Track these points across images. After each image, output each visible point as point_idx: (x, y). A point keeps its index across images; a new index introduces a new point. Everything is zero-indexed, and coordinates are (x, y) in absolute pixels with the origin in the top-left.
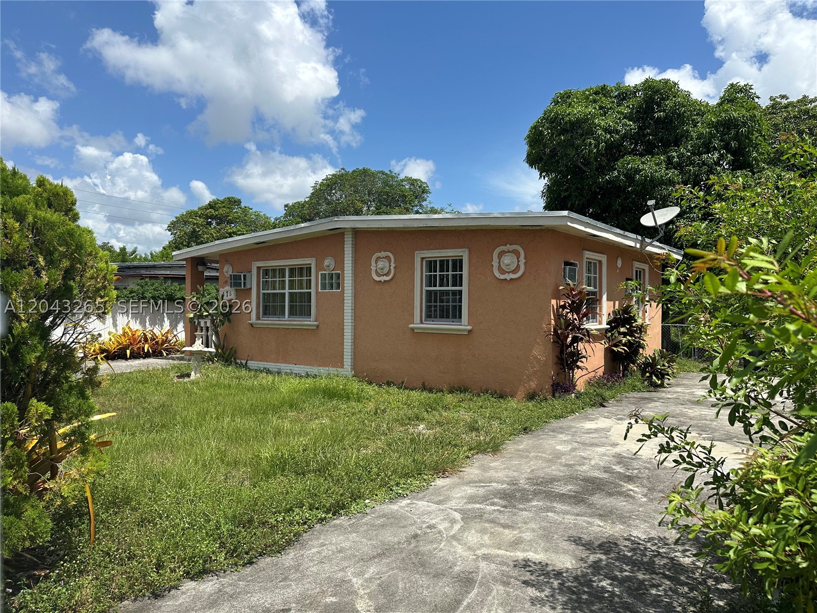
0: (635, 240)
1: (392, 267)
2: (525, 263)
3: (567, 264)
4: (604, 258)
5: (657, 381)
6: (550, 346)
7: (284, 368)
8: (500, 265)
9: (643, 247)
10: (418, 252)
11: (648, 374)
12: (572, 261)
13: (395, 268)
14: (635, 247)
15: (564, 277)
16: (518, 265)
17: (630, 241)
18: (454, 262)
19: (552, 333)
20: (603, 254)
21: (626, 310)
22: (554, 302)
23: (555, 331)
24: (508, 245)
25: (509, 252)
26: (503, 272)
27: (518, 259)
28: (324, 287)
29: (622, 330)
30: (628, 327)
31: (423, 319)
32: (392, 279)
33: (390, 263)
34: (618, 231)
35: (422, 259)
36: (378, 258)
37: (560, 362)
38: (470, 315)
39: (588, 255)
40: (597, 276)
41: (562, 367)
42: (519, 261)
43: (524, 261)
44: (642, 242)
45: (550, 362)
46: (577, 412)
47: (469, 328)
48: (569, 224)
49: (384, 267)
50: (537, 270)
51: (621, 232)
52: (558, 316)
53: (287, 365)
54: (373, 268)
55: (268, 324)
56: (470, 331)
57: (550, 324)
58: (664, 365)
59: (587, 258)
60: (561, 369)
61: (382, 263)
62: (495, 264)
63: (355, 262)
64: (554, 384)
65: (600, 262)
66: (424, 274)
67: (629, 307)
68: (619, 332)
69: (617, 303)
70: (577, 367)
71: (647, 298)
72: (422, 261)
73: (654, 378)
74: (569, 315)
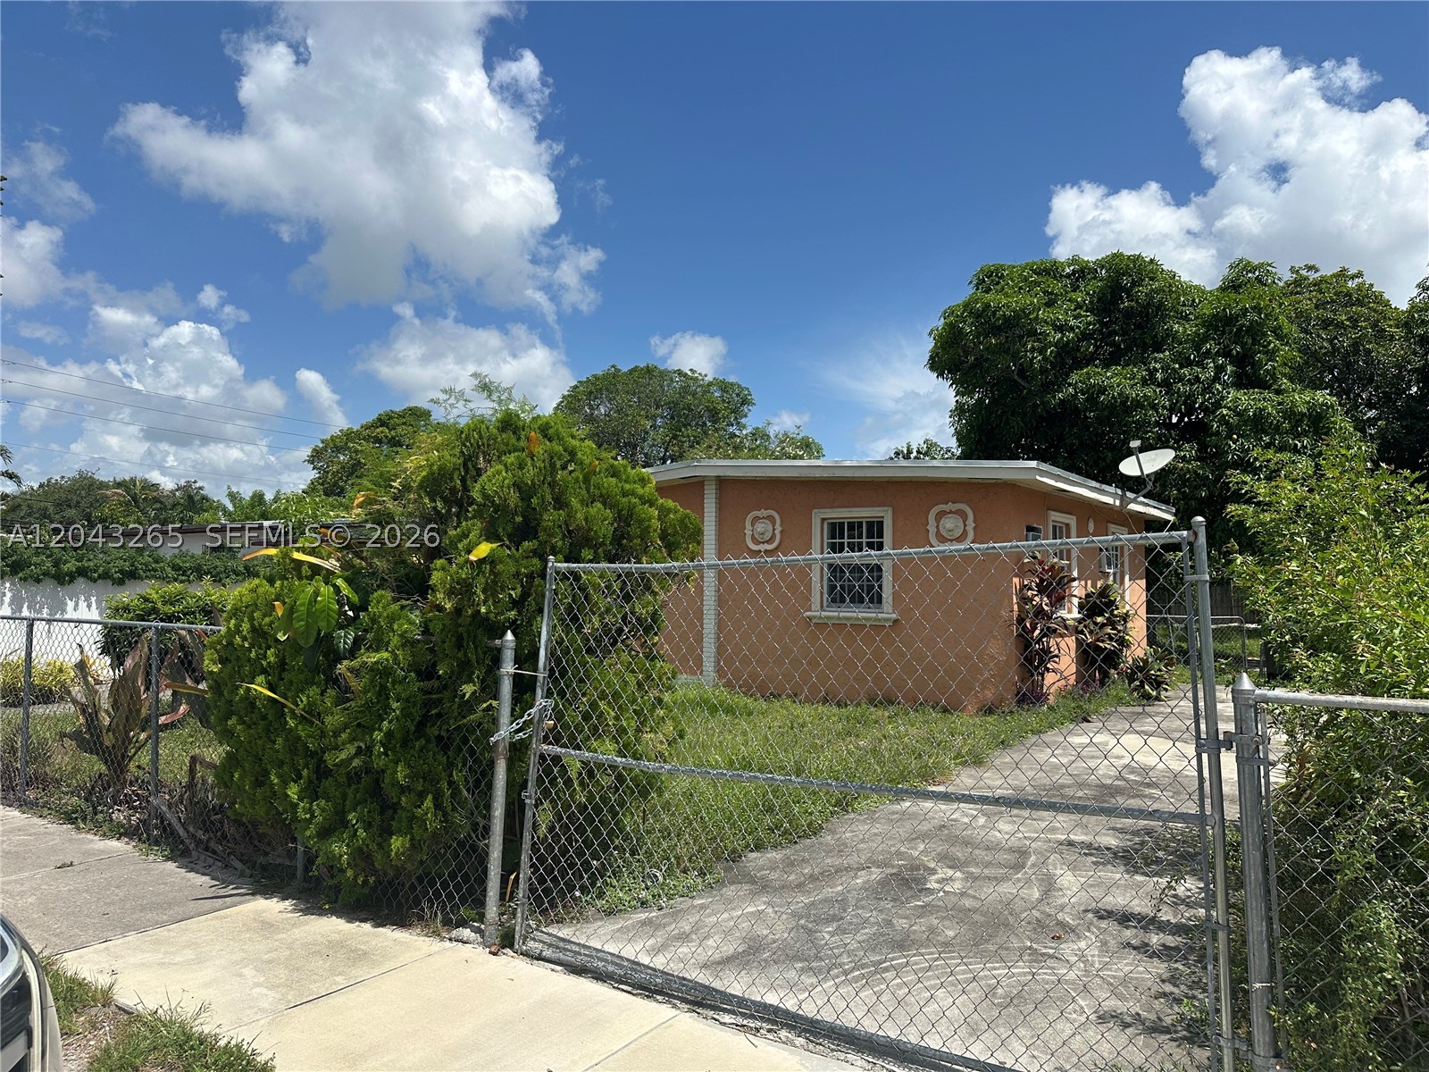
0: (1114, 495)
1: (777, 532)
2: (975, 528)
3: (1029, 529)
4: (1073, 521)
5: (1151, 692)
6: (1012, 641)
8: (938, 530)
9: (1124, 504)
10: (817, 510)
11: (1137, 683)
12: (1035, 525)
13: (782, 532)
14: (1114, 505)
16: (965, 531)
17: (1107, 497)
18: (870, 524)
19: (1015, 623)
20: (1070, 514)
21: (1104, 592)
22: (1016, 580)
23: (1021, 620)
24: (950, 503)
25: (951, 512)
26: (942, 539)
27: (964, 522)
29: (1099, 619)
30: (1108, 616)
31: (825, 604)
32: (776, 548)
33: (774, 526)
34: (1094, 484)
35: (823, 520)
36: (756, 519)
37: (1025, 664)
38: (895, 599)
39: (1055, 516)
42: (965, 525)
43: (973, 525)
44: (1122, 498)
45: (1013, 664)
46: (1056, 727)
47: (894, 616)
48: (1038, 478)
49: (766, 531)
50: (992, 537)
51: (1097, 485)
52: (1025, 600)
54: (748, 532)
56: (896, 621)
57: (1012, 611)
58: (1160, 670)
59: (1054, 521)
60: (1026, 674)
61: (762, 525)
62: (932, 528)
63: (720, 522)
64: (1018, 692)
65: (1067, 525)
66: (826, 541)
67: (1106, 588)
68: (1096, 624)
69: (1089, 582)
70: (1048, 670)
71: (1127, 577)
72: (822, 524)
73: (1147, 687)
74: (1037, 599)
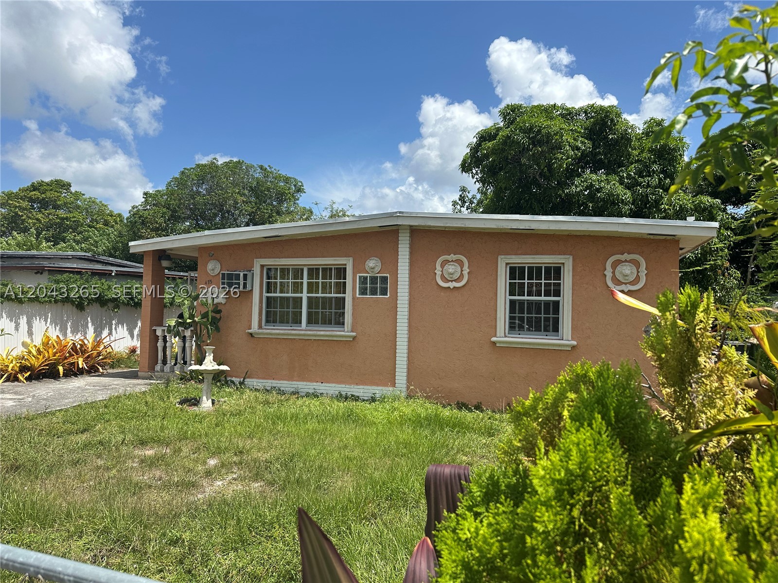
1: (465, 273)
2: (646, 274)
7: (303, 387)
8: (614, 275)
10: (503, 257)
13: (469, 273)
16: (638, 276)
18: (548, 269)
24: (626, 254)
25: (626, 261)
26: (617, 283)
28: (363, 291)
31: (507, 331)
32: (464, 286)
33: (462, 268)
35: (507, 264)
36: (446, 262)
38: (574, 328)
42: (638, 272)
43: (646, 272)
47: (575, 343)
49: (455, 272)
50: (661, 282)
53: (308, 383)
54: (438, 272)
55: (278, 334)
61: (453, 267)
62: (609, 273)
63: (412, 264)
66: (508, 281)
72: (506, 267)
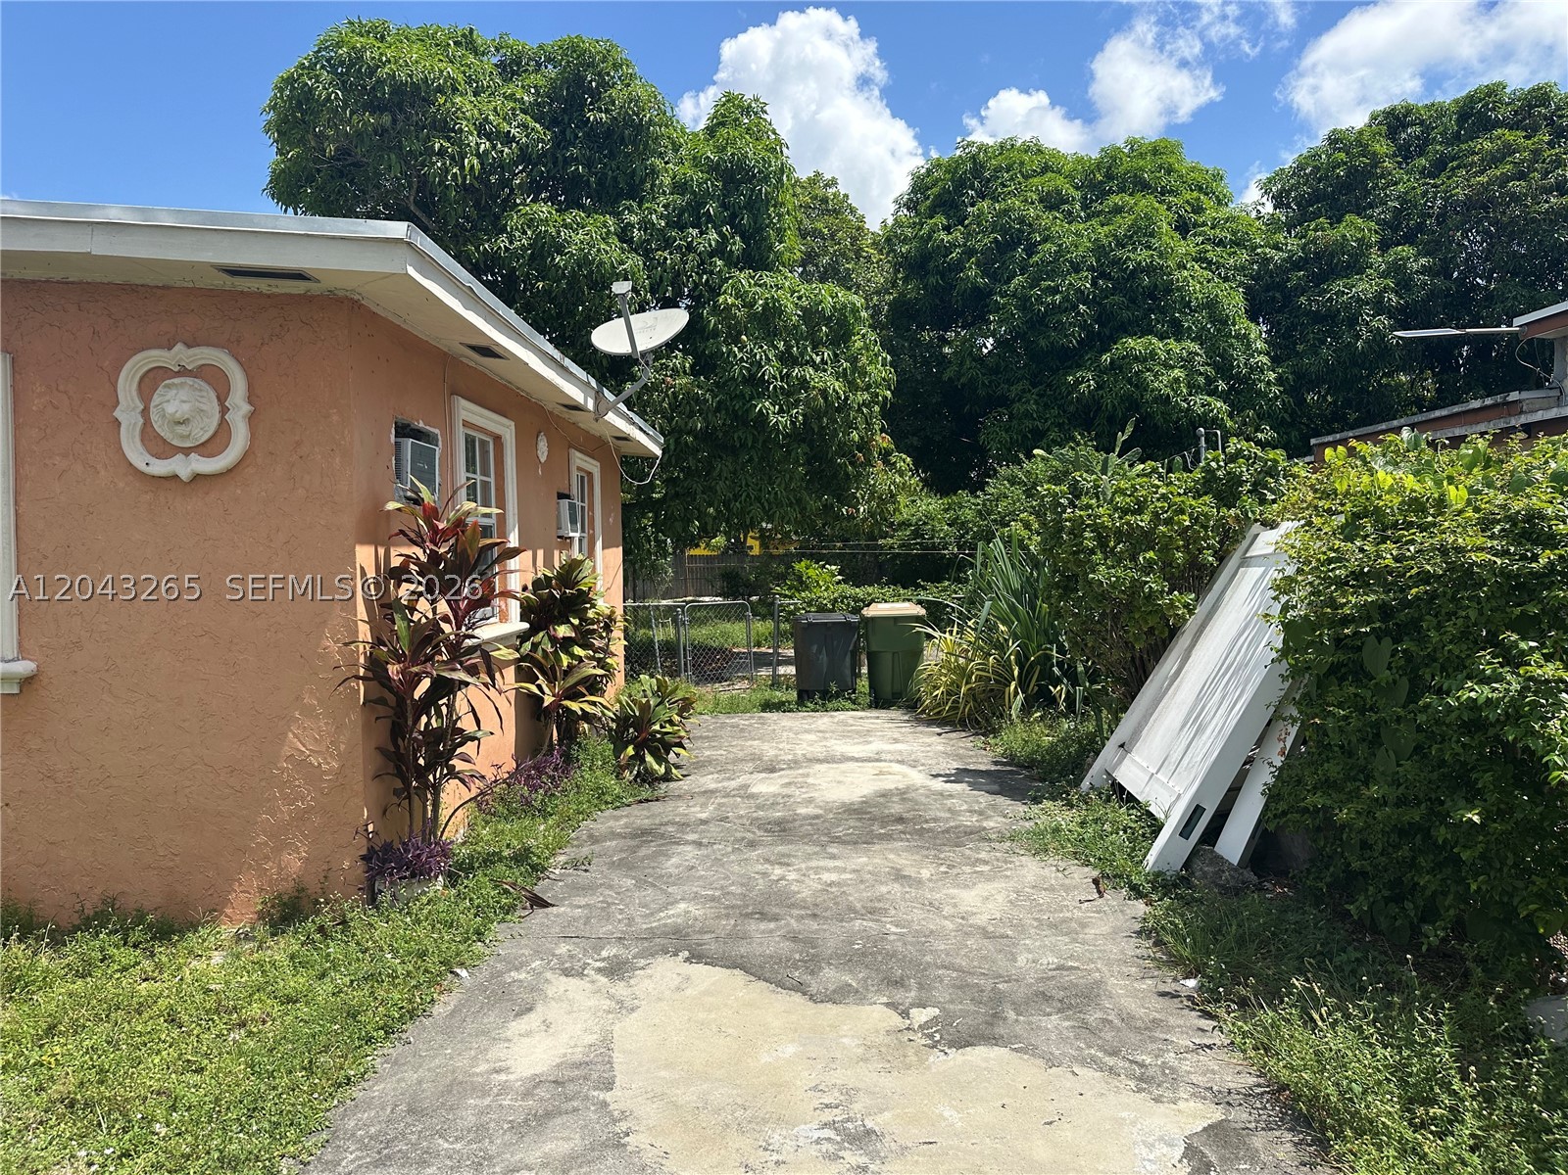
0: (585, 388)
2: (252, 418)
3: (404, 430)
4: (506, 429)
5: (656, 767)
6: (355, 718)
8: (147, 423)
9: (600, 411)
11: (630, 751)
12: (421, 425)
14: (583, 408)
15: (399, 474)
16: (223, 425)
17: (575, 387)
19: (362, 672)
20: (507, 415)
21: (568, 574)
22: (365, 556)
23: (376, 667)
24: (179, 347)
25: (183, 372)
26: (160, 448)
27: (222, 399)
29: (563, 631)
30: (576, 622)
34: (552, 351)
37: (391, 769)
39: (467, 411)
40: (492, 480)
41: (399, 784)
42: (224, 410)
43: (246, 408)
44: (597, 397)
45: (358, 777)
46: (462, 964)
47: (25, 667)
48: (411, 271)
50: (298, 444)
52: (386, 609)
56: (28, 681)
59: (466, 424)
60: (396, 792)
62: (128, 413)
64: (371, 850)
65: (497, 439)
67: (573, 566)
68: (553, 640)
69: (540, 553)
70: (453, 773)
71: (599, 544)
73: (649, 758)
74: (423, 605)
